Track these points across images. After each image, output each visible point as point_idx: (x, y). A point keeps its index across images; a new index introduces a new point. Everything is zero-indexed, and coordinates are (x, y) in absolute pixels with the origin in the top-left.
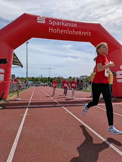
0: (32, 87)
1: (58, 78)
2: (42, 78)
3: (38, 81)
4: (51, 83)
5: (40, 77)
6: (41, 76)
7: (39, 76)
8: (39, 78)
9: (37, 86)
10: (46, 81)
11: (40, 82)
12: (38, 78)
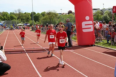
0: (4, 31)
1: (49, 14)
2: (20, 14)
3: (14, 20)
4: (37, 22)
5: (18, 13)
6: (19, 10)
7: (16, 11)
8: (16, 15)
9: (11, 29)
10: (27, 20)
11: (16, 21)
12: (13, 14)
